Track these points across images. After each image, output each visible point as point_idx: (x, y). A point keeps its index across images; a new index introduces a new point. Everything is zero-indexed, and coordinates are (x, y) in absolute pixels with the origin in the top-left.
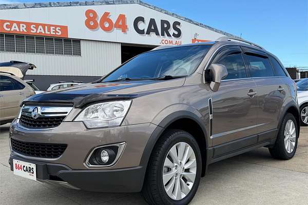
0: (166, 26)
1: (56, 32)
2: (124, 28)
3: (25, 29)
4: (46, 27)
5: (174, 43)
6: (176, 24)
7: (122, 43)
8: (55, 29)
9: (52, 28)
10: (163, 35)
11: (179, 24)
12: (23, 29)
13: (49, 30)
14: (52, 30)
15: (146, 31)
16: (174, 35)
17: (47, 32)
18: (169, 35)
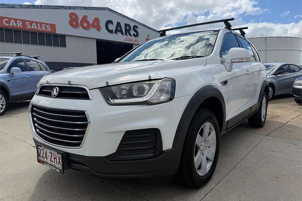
0: (128, 28)
1: (46, 28)
2: (99, 28)
3: (22, 25)
4: (39, 24)
5: (134, 40)
6: (135, 27)
7: (97, 39)
8: (46, 26)
9: (43, 25)
10: (126, 34)
11: (137, 27)
12: (20, 24)
13: (41, 27)
14: (43, 27)
15: (114, 31)
16: (134, 35)
17: (39, 28)
18: (130, 35)
